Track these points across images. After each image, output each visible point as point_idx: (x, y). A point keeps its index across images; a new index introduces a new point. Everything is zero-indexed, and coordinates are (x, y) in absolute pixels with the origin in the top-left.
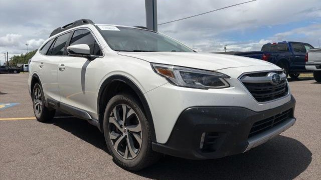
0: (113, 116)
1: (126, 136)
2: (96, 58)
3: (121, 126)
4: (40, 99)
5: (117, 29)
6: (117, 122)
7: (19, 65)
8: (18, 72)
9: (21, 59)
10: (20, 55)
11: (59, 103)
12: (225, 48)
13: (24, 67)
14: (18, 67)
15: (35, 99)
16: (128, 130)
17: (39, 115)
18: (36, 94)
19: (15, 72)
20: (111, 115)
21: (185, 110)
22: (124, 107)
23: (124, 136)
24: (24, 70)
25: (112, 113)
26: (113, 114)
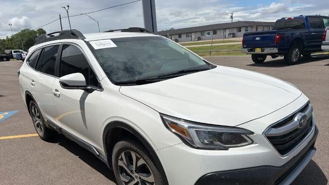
0: (122, 159)
1: (138, 182)
2: (94, 90)
3: (132, 171)
4: (39, 117)
5: (113, 45)
6: (127, 167)
7: (7, 52)
8: (8, 60)
9: (8, 42)
10: (5, 38)
11: (60, 129)
12: (232, 17)
13: (13, 53)
14: (7, 54)
15: (34, 116)
16: (140, 178)
17: (42, 134)
18: (33, 111)
19: (5, 59)
20: (120, 158)
21: (204, 175)
22: (133, 155)
23: (135, 182)
24: (14, 56)
25: (120, 157)
26: (122, 157)
